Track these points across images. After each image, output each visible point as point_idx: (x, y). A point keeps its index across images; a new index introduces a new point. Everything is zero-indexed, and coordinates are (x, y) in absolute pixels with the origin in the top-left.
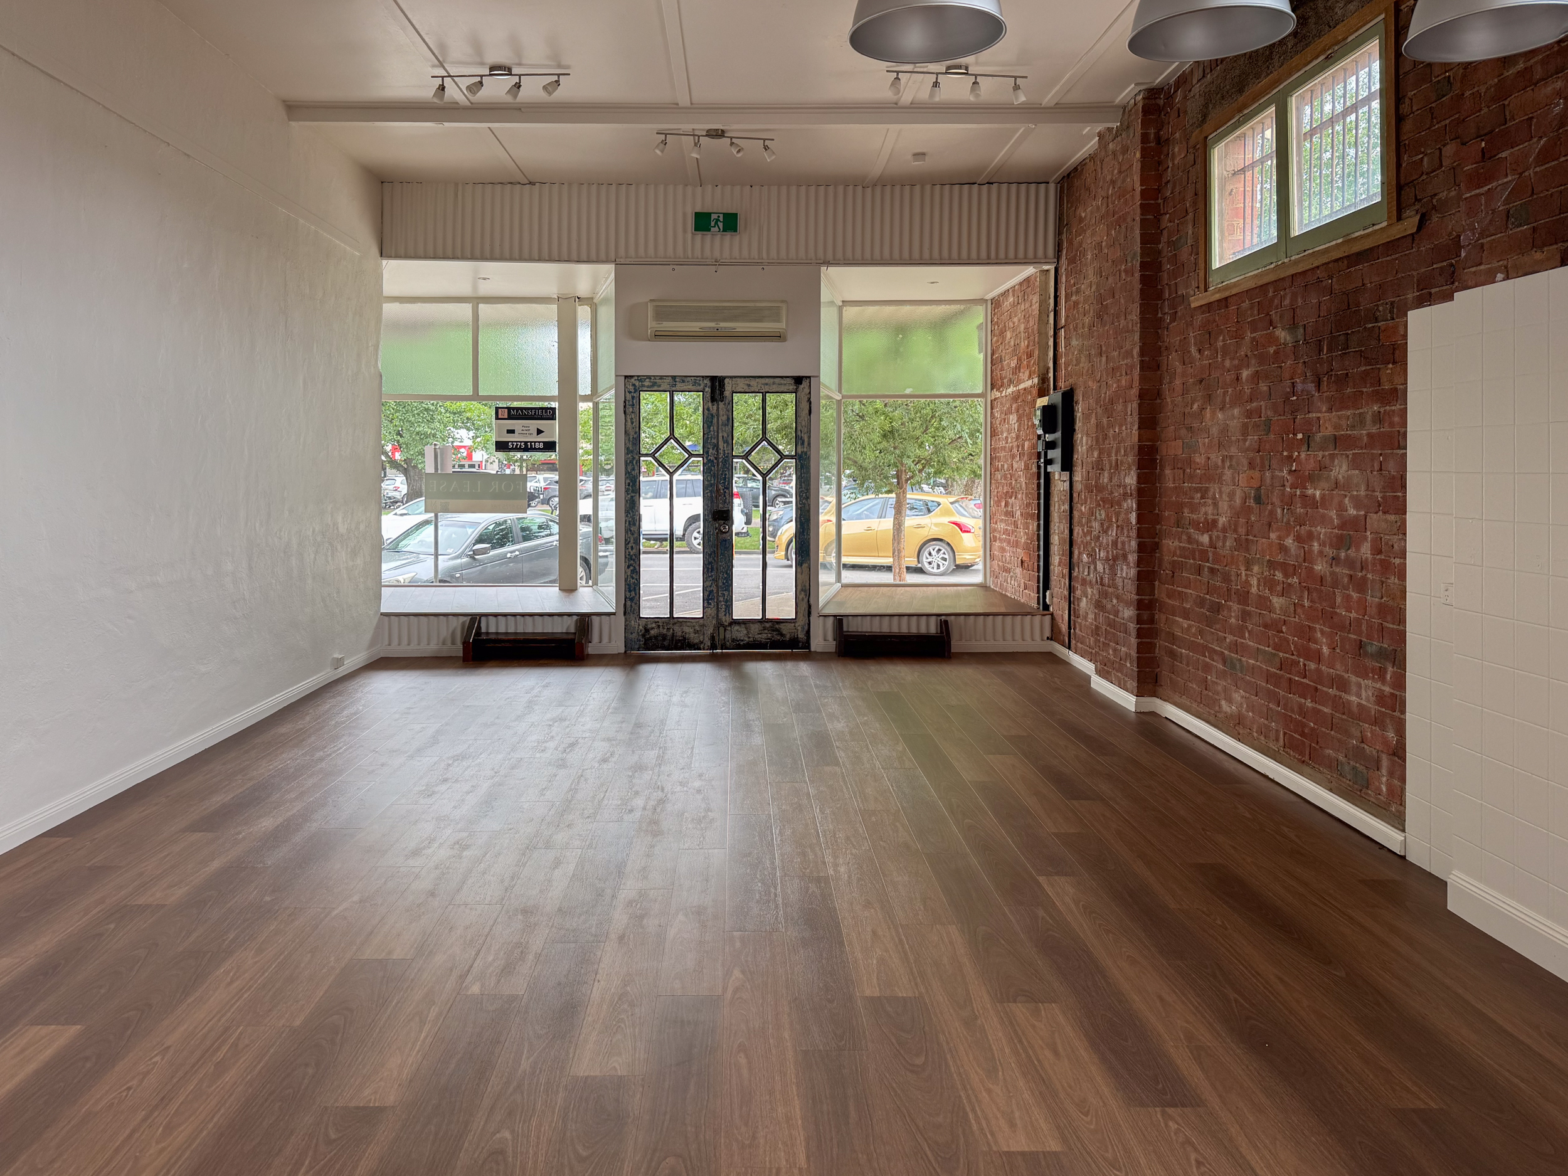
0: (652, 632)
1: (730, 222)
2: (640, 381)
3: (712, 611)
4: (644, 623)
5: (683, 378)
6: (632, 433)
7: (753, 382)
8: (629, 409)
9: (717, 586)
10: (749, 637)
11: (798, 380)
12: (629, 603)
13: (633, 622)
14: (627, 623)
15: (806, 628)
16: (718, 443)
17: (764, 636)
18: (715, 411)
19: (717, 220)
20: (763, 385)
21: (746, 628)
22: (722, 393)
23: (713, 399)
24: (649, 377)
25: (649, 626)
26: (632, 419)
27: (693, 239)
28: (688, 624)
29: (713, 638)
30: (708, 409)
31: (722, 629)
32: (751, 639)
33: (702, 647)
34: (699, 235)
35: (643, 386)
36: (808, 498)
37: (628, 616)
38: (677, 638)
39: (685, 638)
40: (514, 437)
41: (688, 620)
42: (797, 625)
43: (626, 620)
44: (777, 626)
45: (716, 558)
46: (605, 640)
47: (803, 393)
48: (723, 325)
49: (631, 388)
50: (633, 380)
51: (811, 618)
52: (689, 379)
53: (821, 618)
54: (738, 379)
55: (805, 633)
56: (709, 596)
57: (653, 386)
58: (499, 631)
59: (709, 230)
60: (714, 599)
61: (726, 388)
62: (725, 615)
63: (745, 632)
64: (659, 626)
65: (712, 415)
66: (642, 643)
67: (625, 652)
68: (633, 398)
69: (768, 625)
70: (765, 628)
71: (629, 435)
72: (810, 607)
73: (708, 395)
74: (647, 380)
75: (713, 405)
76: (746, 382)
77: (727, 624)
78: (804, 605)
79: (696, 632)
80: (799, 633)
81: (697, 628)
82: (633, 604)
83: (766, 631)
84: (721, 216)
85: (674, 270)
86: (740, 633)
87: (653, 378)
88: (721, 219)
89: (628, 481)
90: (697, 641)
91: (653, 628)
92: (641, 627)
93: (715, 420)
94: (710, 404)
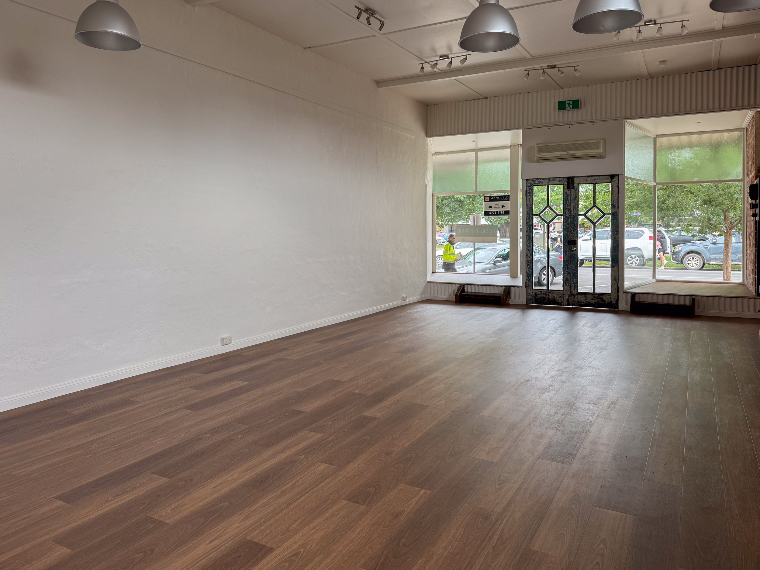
0: (539, 296)
1: (576, 104)
2: (533, 181)
3: (568, 288)
4: (535, 291)
5: (554, 179)
6: (529, 205)
7: (589, 179)
8: (529, 194)
9: (570, 276)
10: (586, 301)
11: (612, 177)
12: (528, 282)
13: (529, 291)
14: (527, 291)
15: (616, 298)
16: (571, 208)
17: (594, 301)
18: (569, 193)
19: (569, 104)
20: (593, 180)
21: (585, 297)
22: (573, 185)
23: (568, 188)
24: (537, 179)
25: (537, 293)
26: (529, 198)
27: (559, 114)
28: (556, 293)
29: (568, 300)
30: (566, 193)
31: (572, 297)
32: (588, 302)
33: (562, 304)
34: (561, 112)
35: (535, 183)
36: (617, 234)
37: (527, 288)
38: (551, 299)
39: (554, 300)
40: (492, 209)
41: (556, 291)
42: (611, 296)
43: (526, 289)
44: (601, 297)
45: (569, 263)
46: (517, 298)
47: (615, 183)
48: (570, 152)
49: (529, 185)
50: (530, 181)
51: (619, 294)
52: (557, 179)
53: (624, 294)
54: (581, 178)
55: (615, 301)
56: (566, 280)
57: (538, 183)
58: (472, 292)
59: (565, 109)
60: (568, 282)
61: (575, 182)
62: (574, 290)
63: (584, 298)
64: (542, 293)
65: (568, 195)
66: (534, 300)
67: (526, 304)
68: (530, 189)
69: (596, 296)
70: (594, 297)
71: (528, 206)
72: (618, 288)
73: (566, 186)
74: (537, 181)
75: (568, 191)
76: (585, 179)
77: (575, 294)
78: (616, 287)
79: (560, 297)
80: (613, 301)
81: (560, 295)
82: (530, 283)
83: (595, 299)
84: (571, 102)
85: (549, 129)
86: (582, 299)
87: (539, 179)
88: (571, 103)
89: (527, 227)
90: (560, 301)
91: (539, 294)
92: (533, 293)
93: (569, 198)
94: (567, 190)
